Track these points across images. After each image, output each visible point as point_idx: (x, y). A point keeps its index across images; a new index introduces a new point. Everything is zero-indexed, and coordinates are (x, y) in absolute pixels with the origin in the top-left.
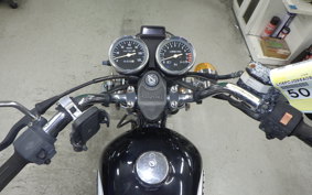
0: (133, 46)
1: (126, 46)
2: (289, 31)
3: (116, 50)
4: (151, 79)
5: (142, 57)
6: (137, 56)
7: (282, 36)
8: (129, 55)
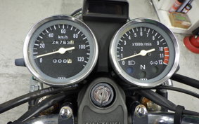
0: (70, 33)
1: (57, 33)
2: (191, 7)
3: (38, 41)
4: (102, 92)
5: (86, 53)
6: (77, 52)
7: (185, 11)
8: (62, 51)
